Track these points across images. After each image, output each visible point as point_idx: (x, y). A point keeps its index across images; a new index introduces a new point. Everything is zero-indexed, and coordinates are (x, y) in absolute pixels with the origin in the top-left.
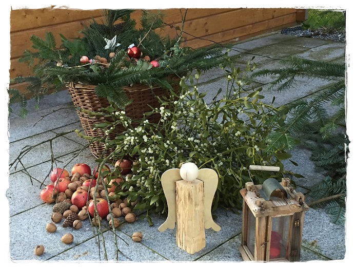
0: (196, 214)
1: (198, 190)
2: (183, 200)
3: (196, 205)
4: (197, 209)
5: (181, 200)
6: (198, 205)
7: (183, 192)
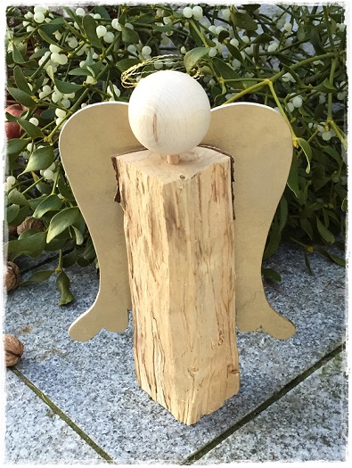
0: (201, 287)
1: (207, 193)
2: (147, 233)
3: (200, 253)
4: (203, 268)
5: (139, 233)
6: (209, 253)
7: (145, 199)
